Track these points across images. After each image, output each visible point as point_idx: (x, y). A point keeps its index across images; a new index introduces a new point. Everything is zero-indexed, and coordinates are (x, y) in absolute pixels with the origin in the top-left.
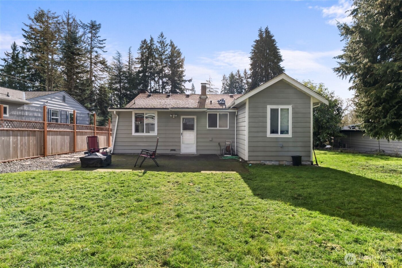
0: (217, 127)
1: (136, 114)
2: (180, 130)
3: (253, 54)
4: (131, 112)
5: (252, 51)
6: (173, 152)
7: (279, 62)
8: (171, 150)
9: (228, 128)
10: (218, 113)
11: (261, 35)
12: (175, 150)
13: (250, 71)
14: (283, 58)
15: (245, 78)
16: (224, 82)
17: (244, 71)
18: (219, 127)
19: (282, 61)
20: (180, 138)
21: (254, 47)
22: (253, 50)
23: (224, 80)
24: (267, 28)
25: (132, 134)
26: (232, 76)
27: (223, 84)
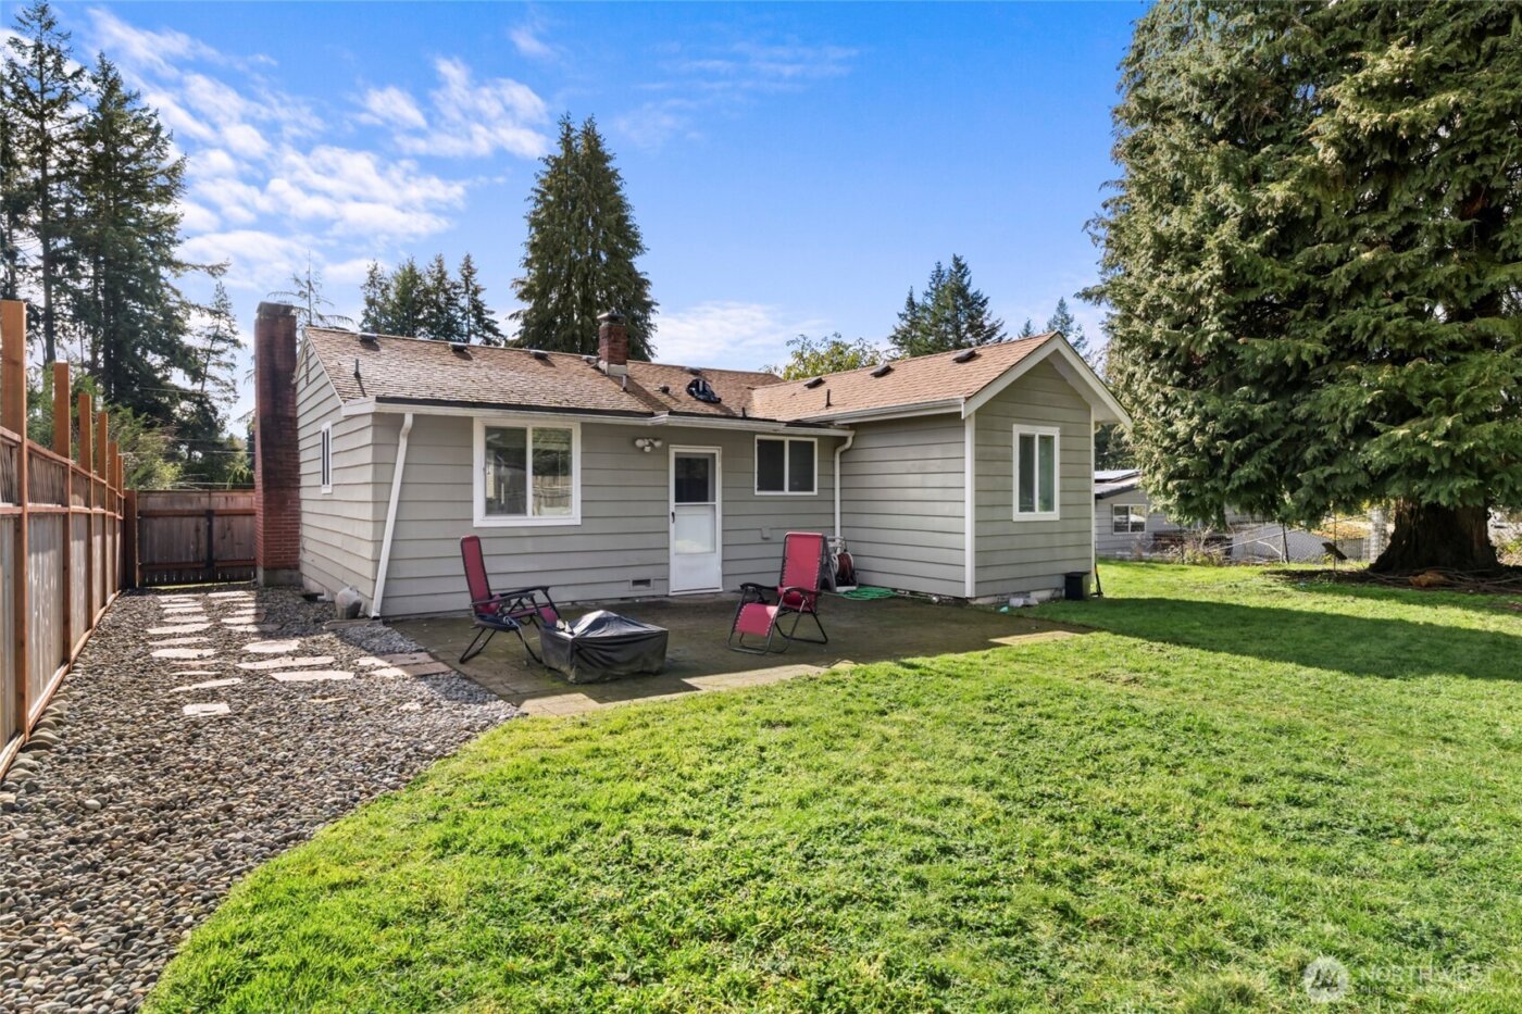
0: (782, 489)
1: (489, 430)
2: (668, 501)
3: (539, 207)
4: (470, 419)
5: (534, 194)
6: (642, 591)
7: (633, 255)
8: (636, 582)
9: (815, 492)
10: (787, 440)
11: (567, 142)
12: (646, 582)
13: (525, 270)
14: (644, 241)
15: (468, 289)
16: (371, 295)
17: (463, 262)
18: (791, 490)
19: (642, 252)
20: (667, 532)
21: (543, 181)
22: (537, 191)
23: (372, 284)
24: (590, 120)
25: (472, 520)
26: (410, 278)
27: (371, 302)
